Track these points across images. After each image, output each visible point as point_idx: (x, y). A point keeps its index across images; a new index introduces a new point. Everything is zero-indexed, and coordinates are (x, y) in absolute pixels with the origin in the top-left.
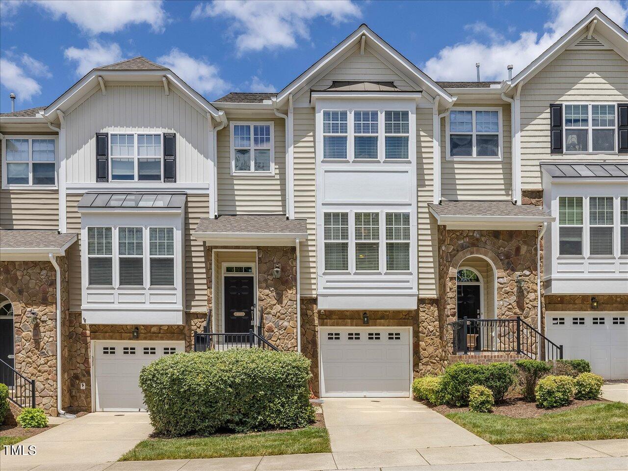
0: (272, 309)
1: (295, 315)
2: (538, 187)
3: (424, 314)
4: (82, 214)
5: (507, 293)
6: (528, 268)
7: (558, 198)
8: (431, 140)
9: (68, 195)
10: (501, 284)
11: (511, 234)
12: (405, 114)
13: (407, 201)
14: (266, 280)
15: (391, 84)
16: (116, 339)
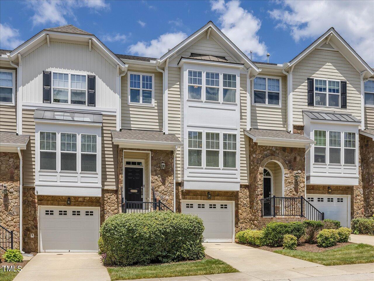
0: (159, 188)
1: (173, 192)
2: (301, 124)
3: (241, 194)
4: (36, 123)
5: (289, 183)
6: (300, 169)
7: (314, 131)
8: (245, 93)
9: (23, 110)
10: (286, 177)
11: (292, 150)
12: (234, 76)
13: (234, 127)
14: (156, 171)
15: (224, 58)
16: (55, 205)
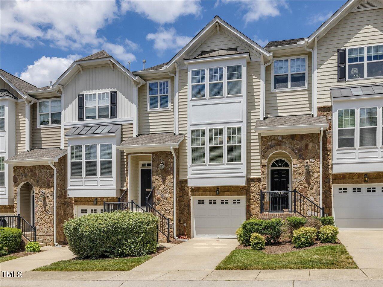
0: (160, 187)
1: (172, 191)
2: (329, 104)
3: (253, 188)
4: (68, 139)
5: (299, 174)
6: (314, 158)
7: (338, 111)
8: (259, 80)
10: (295, 168)
11: (302, 137)
12: (239, 67)
13: (240, 120)
14: (157, 171)
15: (235, 49)
16: (86, 205)
